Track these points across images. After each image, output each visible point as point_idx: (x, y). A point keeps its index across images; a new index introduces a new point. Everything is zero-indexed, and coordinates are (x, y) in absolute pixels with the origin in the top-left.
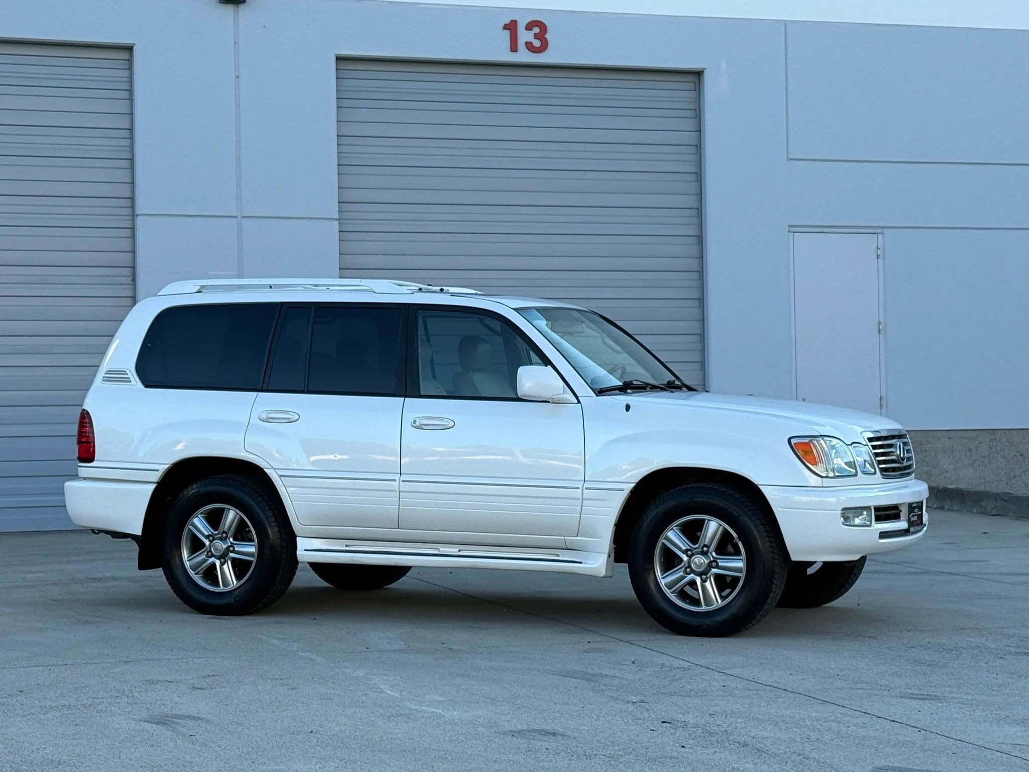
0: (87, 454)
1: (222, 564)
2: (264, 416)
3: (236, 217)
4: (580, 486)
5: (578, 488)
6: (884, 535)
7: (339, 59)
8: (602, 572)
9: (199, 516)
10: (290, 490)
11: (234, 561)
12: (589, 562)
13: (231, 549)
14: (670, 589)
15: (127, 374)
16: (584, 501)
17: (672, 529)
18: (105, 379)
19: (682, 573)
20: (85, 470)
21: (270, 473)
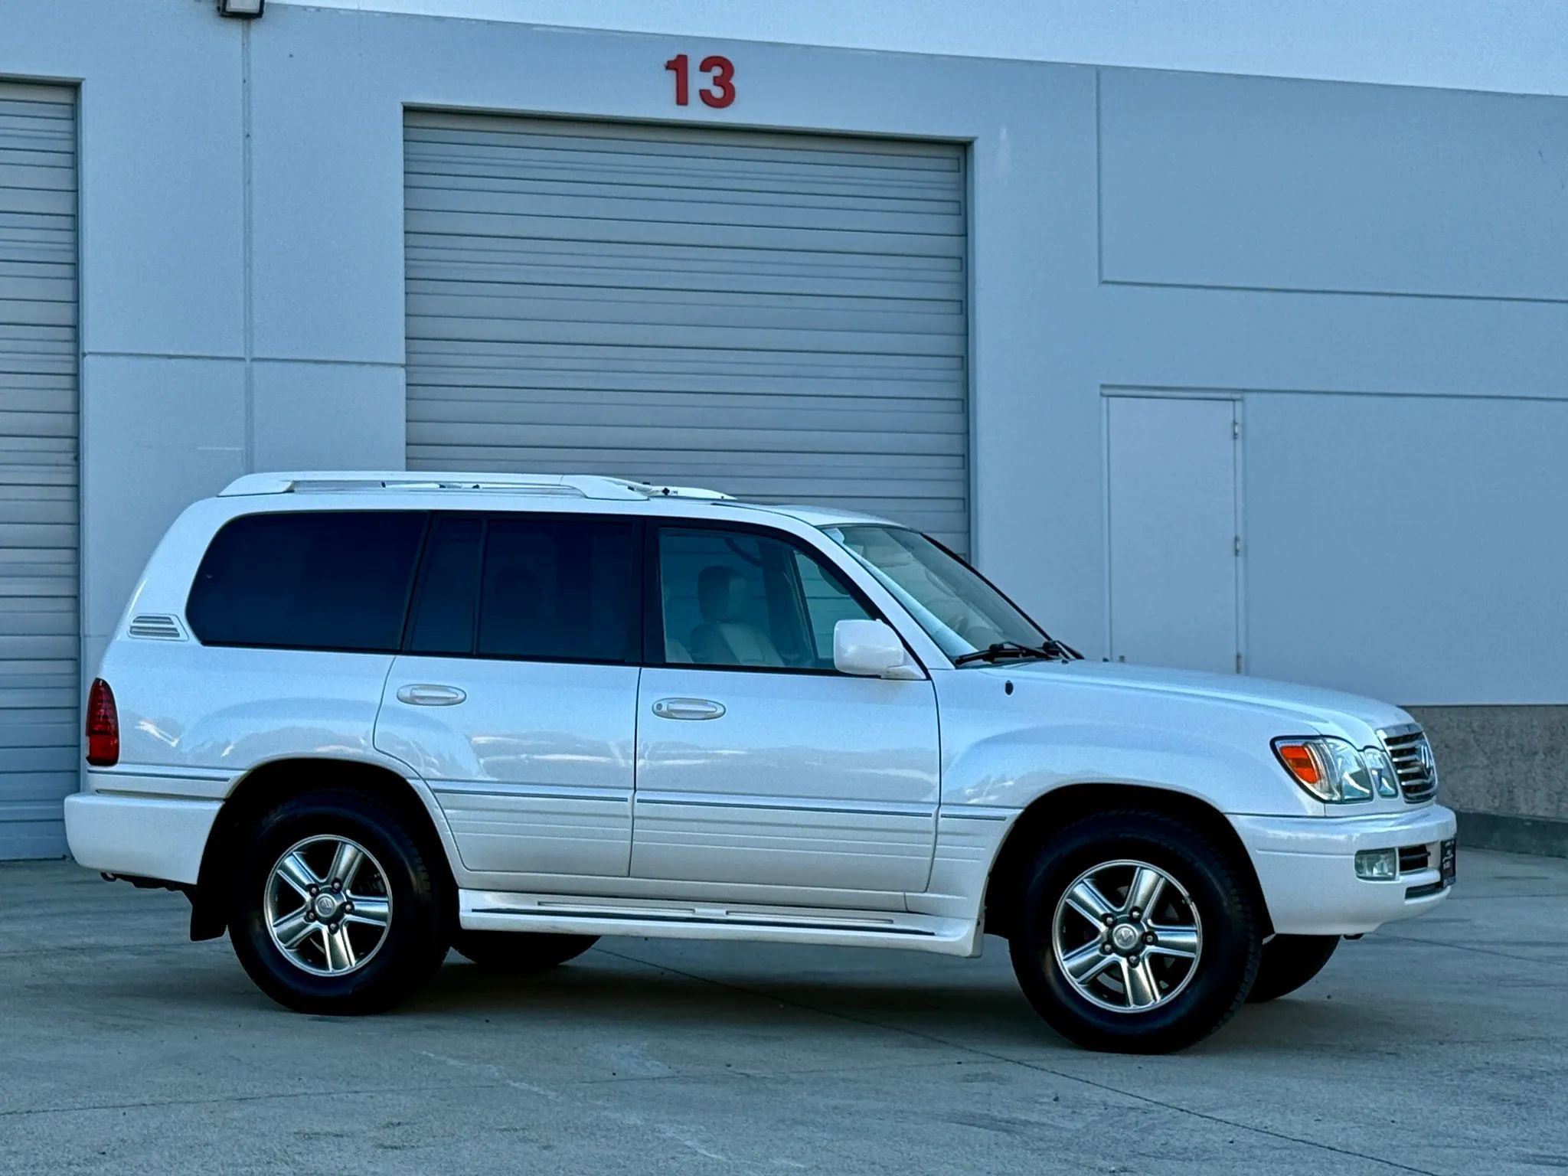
0: (105, 751)
1: (332, 932)
2: (406, 693)
3: (242, 359)
4: (933, 811)
5: (930, 815)
6: (1413, 892)
7: (409, 110)
8: (968, 949)
9: (294, 853)
10: (446, 811)
12: (947, 933)
13: (348, 907)
14: (1076, 976)
15: (172, 623)
16: (939, 836)
17: (1082, 882)
18: (134, 630)
19: (1097, 953)
20: (100, 777)
21: (418, 787)
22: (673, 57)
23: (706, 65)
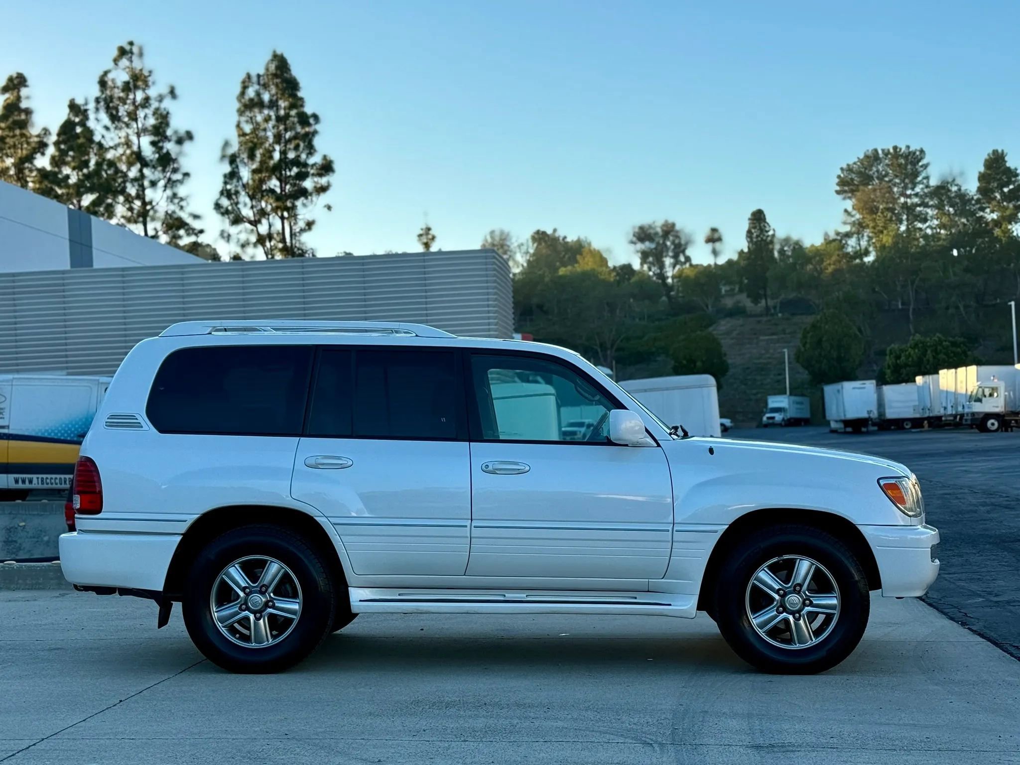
0: (94, 506)
1: (258, 619)
2: (312, 461)
4: (670, 529)
5: (667, 531)
9: (236, 566)
10: (344, 538)
11: (272, 617)
12: (679, 603)
13: (271, 604)
14: (762, 628)
15: (137, 419)
16: (674, 544)
19: (774, 613)
20: (89, 522)
21: (320, 521)
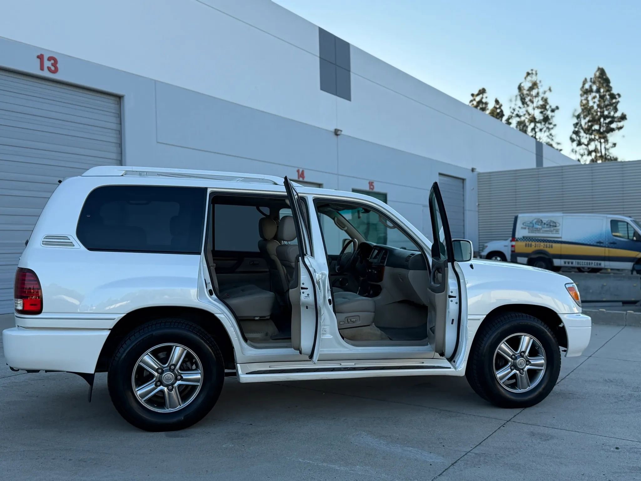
0: (35, 307)
8: (463, 374)
9: (149, 353)
13: (179, 378)
17: (504, 343)
18: (44, 243)
19: (509, 370)
20: (31, 320)
22: (39, 54)
23: (50, 59)
